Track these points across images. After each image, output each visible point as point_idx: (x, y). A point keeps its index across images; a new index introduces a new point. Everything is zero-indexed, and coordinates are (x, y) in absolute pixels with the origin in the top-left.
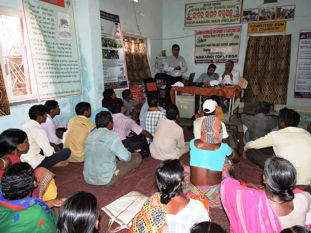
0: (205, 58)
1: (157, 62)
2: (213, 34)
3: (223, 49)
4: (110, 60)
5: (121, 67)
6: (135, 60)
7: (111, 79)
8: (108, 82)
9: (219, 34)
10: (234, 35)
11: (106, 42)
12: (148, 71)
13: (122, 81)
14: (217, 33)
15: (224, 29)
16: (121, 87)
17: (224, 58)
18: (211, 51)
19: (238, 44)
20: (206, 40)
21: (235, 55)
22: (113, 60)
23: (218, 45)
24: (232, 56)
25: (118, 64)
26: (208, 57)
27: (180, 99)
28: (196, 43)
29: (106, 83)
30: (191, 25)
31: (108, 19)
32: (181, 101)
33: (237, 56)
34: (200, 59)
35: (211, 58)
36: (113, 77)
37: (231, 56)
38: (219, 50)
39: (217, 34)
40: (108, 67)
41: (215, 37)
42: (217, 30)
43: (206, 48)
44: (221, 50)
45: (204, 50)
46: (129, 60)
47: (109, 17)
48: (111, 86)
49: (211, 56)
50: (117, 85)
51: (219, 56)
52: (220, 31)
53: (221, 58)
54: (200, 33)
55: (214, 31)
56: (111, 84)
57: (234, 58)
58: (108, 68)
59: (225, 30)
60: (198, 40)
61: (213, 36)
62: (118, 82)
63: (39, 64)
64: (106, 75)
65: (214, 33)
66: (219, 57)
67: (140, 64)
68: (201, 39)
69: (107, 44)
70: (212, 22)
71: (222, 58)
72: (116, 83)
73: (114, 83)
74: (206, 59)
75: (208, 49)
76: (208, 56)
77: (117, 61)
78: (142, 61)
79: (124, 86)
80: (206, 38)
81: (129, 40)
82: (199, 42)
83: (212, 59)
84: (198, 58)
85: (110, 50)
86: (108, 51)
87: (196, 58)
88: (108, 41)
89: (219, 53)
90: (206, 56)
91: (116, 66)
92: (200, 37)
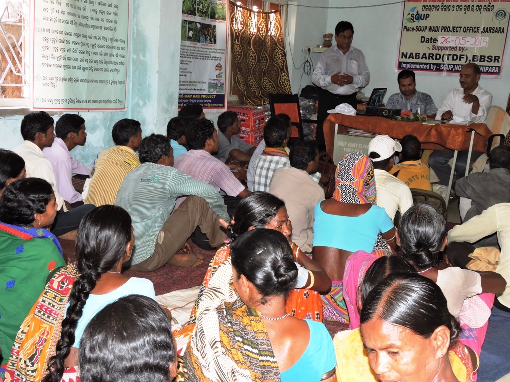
0: (424, 59)
1: (309, 60)
2: (446, 4)
3: (467, 40)
4: (199, 45)
5: (217, 62)
6: (255, 50)
7: (196, 85)
8: (189, 92)
9: (459, 3)
10: (496, 9)
11: (193, 6)
12: (285, 77)
13: (215, 93)
16: (211, 105)
18: (439, 44)
19: (503, 32)
20: (428, 16)
21: (495, 57)
22: (204, 45)
23: (455, 30)
24: (488, 57)
25: (213, 55)
26: (429, 56)
27: (343, 144)
28: (405, 21)
29: (184, 94)
32: (346, 146)
33: (500, 60)
34: (411, 60)
35: (436, 59)
36: (199, 82)
37: (484, 59)
38: (457, 43)
40: (191, 60)
41: (449, 10)
43: (428, 34)
44: (462, 42)
45: (423, 40)
46: (240, 49)
49: (437, 55)
50: (205, 101)
51: (457, 56)
53: (460, 60)
56: (194, 96)
57: (492, 64)
58: (191, 62)
60: (410, 16)
61: (446, 8)
62: (208, 95)
63: (46, 39)
64: (185, 75)
67: (267, 60)
68: (418, 14)
69: (194, 9)
71: (463, 60)
72: (204, 96)
73: (201, 95)
74: (424, 61)
76: (430, 54)
77: (212, 48)
78: (272, 55)
79: (218, 105)
80: (428, 12)
81: (246, 5)
82: (412, 20)
83: (440, 61)
84: (406, 57)
85: (200, 24)
86: (196, 26)
87: (402, 57)
88: (198, 4)
89: (458, 49)
90: (425, 54)
91: (208, 59)
92: (416, 8)
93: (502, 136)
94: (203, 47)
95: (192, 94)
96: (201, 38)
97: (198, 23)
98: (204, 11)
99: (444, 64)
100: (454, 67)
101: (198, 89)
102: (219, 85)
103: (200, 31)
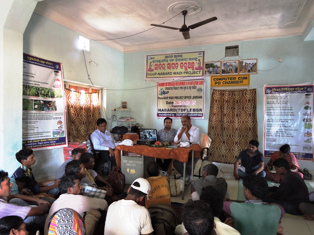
1: (115, 115)
2: (175, 86)
3: (186, 102)
4: (43, 112)
5: (58, 120)
6: (86, 112)
7: (42, 134)
8: (37, 138)
9: (181, 86)
10: (197, 88)
11: (37, 91)
13: (58, 136)
14: (180, 85)
15: (186, 81)
16: (56, 144)
17: (188, 112)
18: (174, 104)
19: (202, 98)
20: (168, 92)
21: (200, 109)
22: (47, 112)
23: (181, 98)
24: (197, 109)
25: (54, 116)
26: (171, 110)
27: (126, 161)
28: (158, 95)
30: (153, 76)
31: (44, 65)
32: (128, 163)
33: (202, 110)
34: (163, 112)
35: (174, 111)
36: (44, 132)
37: (195, 110)
38: (182, 104)
39: (180, 86)
41: (177, 89)
42: (179, 82)
43: (169, 100)
45: (167, 103)
46: (74, 112)
47: (45, 64)
48: (41, 143)
49: (174, 109)
50: (51, 142)
51: (183, 109)
52: (183, 83)
53: (184, 111)
54: (162, 84)
55: (177, 83)
57: (199, 112)
58: (38, 122)
59: (188, 83)
60: (160, 92)
61: (176, 88)
62: (53, 139)
65: (176, 85)
66: (182, 110)
68: (164, 91)
69: (38, 93)
70: (174, 74)
71: (186, 111)
72: (50, 140)
73: (47, 139)
74: (168, 112)
75: (171, 102)
76: (171, 109)
77: (53, 113)
79: (61, 143)
80: (168, 91)
81: (77, 90)
82: (161, 94)
83: (175, 112)
84: (160, 111)
85: (43, 101)
86: (40, 102)
87: (159, 111)
88: (41, 91)
89: (183, 106)
90: (168, 109)
91: (51, 119)
92: (162, 89)
93: (207, 148)
94: (46, 113)
95: (40, 140)
96: (44, 109)
97: (41, 100)
98: (45, 94)
99: (177, 113)
100: (182, 115)
101: (44, 136)
102: (61, 132)
103: (43, 104)
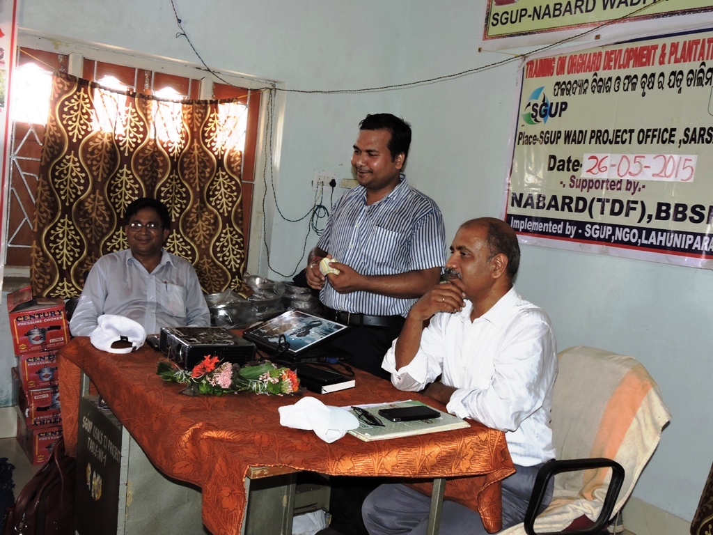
0: (553, 209)
2: (603, 74)
3: (645, 162)
9: (631, 71)
14: (626, 66)
15: (660, 42)
17: (646, 219)
18: (583, 174)
20: (564, 106)
23: (618, 138)
24: (693, 210)
26: (564, 203)
28: (522, 121)
30: (509, 28)
35: (577, 210)
37: (683, 212)
38: (623, 171)
39: (623, 73)
41: (609, 89)
42: (624, 47)
43: (563, 151)
44: (634, 168)
45: (556, 164)
49: (578, 199)
51: (620, 202)
52: (640, 56)
53: (627, 215)
54: (543, 67)
55: (611, 59)
57: (702, 227)
59: (668, 51)
60: (530, 110)
61: (602, 86)
65: (607, 67)
66: (619, 208)
67: (188, 198)
68: (545, 104)
70: (605, 7)
71: (635, 215)
74: (552, 214)
75: (569, 161)
76: (564, 198)
80: (565, 98)
82: (533, 118)
83: (584, 217)
84: (519, 205)
87: (513, 205)
89: (624, 185)
90: (554, 198)
92: (542, 88)
99: (593, 224)
100: (613, 233)
